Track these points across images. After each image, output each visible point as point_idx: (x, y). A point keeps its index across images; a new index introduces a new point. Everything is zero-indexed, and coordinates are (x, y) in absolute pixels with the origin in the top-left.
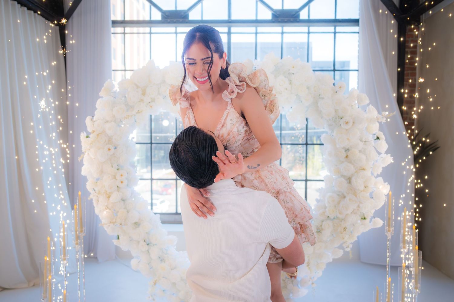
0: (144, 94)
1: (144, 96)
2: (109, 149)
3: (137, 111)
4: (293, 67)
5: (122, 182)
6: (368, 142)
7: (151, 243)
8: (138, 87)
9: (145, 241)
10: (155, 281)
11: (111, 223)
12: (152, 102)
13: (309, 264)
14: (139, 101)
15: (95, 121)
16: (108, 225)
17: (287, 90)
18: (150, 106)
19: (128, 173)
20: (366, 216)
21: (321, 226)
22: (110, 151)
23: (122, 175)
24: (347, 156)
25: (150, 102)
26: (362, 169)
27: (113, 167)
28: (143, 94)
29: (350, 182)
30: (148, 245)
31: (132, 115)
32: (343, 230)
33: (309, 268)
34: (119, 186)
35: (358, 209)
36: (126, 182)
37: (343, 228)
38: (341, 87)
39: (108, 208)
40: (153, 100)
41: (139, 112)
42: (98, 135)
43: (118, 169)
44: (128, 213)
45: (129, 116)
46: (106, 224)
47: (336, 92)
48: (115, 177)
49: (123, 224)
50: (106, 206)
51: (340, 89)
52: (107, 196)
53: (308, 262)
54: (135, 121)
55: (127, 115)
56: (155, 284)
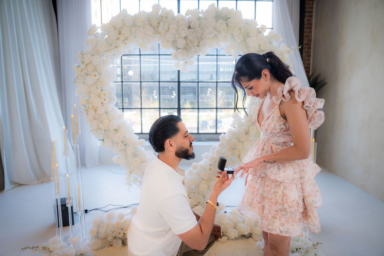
0: (120, 33)
1: (120, 35)
2: (95, 76)
3: (115, 46)
4: (229, 13)
5: (105, 100)
7: (127, 144)
8: (115, 28)
9: (122, 142)
10: (131, 171)
11: (97, 129)
12: (126, 40)
14: (117, 40)
15: (84, 54)
16: (96, 131)
17: (224, 30)
18: (124, 43)
19: (109, 93)
21: (248, 130)
22: (96, 76)
23: (105, 95)
25: (124, 40)
27: (98, 88)
28: (119, 34)
30: (125, 145)
31: (111, 49)
33: (240, 159)
34: (103, 103)
36: (108, 100)
38: (263, 29)
39: (95, 119)
40: (127, 38)
41: (116, 47)
42: (86, 65)
43: (102, 90)
44: (110, 121)
45: (109, 50)
46: (94, 130)
47: (260, 32)
48: (99, 96)
49: (106, 130)
50: (94, 117)
51: (262, 30)
52: (94, 110)
53: (239, 155)
54: (114, 54)
55: (108, 49)
56: (131, 173)
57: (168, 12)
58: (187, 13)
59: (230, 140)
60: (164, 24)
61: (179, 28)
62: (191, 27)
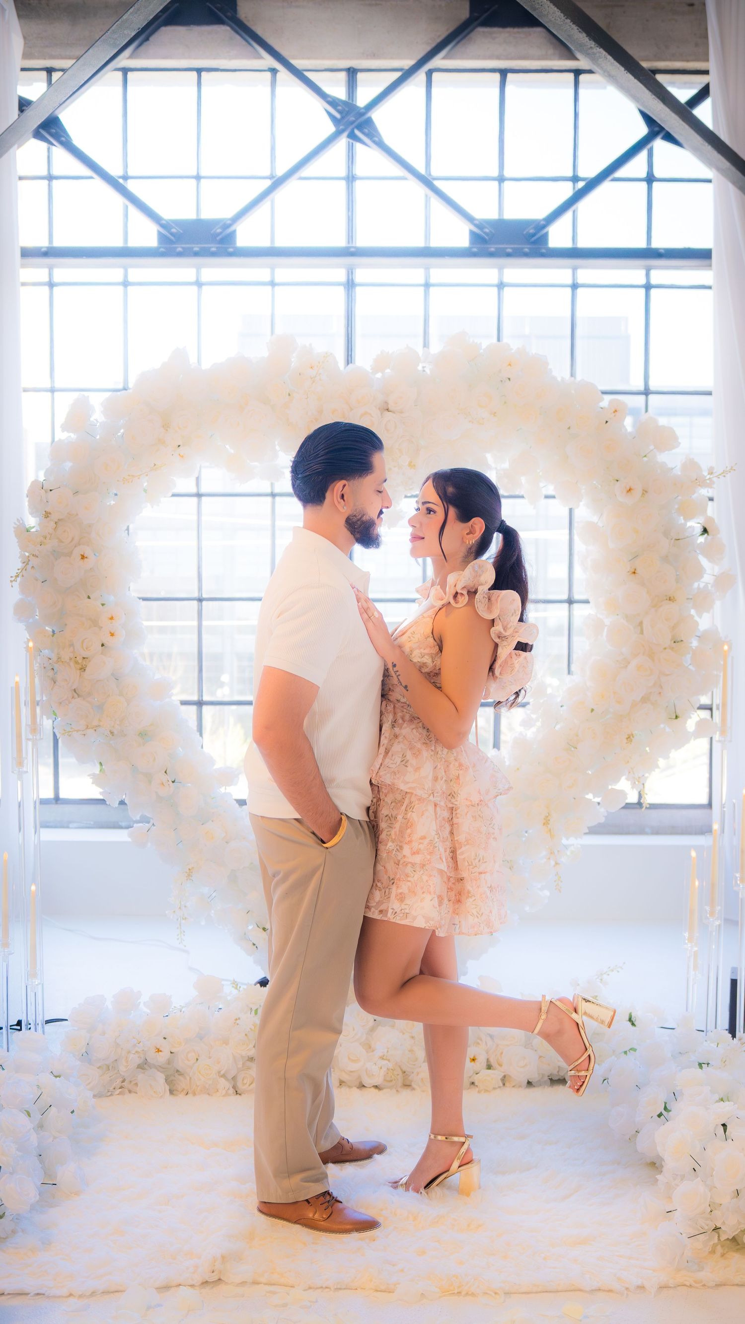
0: (166, 426)
1: (167, 430)
2: (83, 557)
3: (154, 465)
4: (510, 365)
5: (112, 635)
6: (682, 539)
7: (181, 779)
8: (152, 410)
9: (166, 772)
10: (190, 870)
11: (87, 728)
12: (184, 445)
13: (549, 820)
14: (155, 444)
15: (51, 490)
16: (83, 733)
17: (495, 416)
18: (179, 455)
19: (125, 614)
20: (678, 713)
21: (577, 734)
22: (86, 560)
23: (112, 618)
24: (635, 570)
25: (179, 446)
26: (667, 599)
27: (91, 597)
28: (163, 426)
29: (642, 632)
30: (173, 782)
31: (141, 475)
32: (625, 741)
33: (550, 830)
34: (105, 643)
35: (660, 693)
36: (120, 635)
37: (627, 736)
39: (79, 695)
40: (186, 441)
41: (156, 468)
42: (56, 521)
43: (101, 603)
44: (128, 703)
45: (133, 477)
46: (77, 731)
47: (607, 422)
48: (95, 622)
49: (116, 732)
50: (75, 690)
51: (615, 416)
52: (79, 666)
53: (547, 817)
54: (145, 491)
55: (129, 475)
56: (189, 874)
57: (319, 363)
58: (381, 363)
59: (518, 769)
60: (307, 399)
61: (352, 409)
62: (390, 409)
